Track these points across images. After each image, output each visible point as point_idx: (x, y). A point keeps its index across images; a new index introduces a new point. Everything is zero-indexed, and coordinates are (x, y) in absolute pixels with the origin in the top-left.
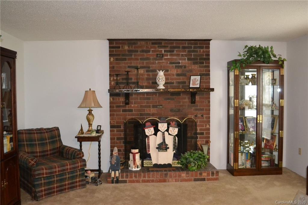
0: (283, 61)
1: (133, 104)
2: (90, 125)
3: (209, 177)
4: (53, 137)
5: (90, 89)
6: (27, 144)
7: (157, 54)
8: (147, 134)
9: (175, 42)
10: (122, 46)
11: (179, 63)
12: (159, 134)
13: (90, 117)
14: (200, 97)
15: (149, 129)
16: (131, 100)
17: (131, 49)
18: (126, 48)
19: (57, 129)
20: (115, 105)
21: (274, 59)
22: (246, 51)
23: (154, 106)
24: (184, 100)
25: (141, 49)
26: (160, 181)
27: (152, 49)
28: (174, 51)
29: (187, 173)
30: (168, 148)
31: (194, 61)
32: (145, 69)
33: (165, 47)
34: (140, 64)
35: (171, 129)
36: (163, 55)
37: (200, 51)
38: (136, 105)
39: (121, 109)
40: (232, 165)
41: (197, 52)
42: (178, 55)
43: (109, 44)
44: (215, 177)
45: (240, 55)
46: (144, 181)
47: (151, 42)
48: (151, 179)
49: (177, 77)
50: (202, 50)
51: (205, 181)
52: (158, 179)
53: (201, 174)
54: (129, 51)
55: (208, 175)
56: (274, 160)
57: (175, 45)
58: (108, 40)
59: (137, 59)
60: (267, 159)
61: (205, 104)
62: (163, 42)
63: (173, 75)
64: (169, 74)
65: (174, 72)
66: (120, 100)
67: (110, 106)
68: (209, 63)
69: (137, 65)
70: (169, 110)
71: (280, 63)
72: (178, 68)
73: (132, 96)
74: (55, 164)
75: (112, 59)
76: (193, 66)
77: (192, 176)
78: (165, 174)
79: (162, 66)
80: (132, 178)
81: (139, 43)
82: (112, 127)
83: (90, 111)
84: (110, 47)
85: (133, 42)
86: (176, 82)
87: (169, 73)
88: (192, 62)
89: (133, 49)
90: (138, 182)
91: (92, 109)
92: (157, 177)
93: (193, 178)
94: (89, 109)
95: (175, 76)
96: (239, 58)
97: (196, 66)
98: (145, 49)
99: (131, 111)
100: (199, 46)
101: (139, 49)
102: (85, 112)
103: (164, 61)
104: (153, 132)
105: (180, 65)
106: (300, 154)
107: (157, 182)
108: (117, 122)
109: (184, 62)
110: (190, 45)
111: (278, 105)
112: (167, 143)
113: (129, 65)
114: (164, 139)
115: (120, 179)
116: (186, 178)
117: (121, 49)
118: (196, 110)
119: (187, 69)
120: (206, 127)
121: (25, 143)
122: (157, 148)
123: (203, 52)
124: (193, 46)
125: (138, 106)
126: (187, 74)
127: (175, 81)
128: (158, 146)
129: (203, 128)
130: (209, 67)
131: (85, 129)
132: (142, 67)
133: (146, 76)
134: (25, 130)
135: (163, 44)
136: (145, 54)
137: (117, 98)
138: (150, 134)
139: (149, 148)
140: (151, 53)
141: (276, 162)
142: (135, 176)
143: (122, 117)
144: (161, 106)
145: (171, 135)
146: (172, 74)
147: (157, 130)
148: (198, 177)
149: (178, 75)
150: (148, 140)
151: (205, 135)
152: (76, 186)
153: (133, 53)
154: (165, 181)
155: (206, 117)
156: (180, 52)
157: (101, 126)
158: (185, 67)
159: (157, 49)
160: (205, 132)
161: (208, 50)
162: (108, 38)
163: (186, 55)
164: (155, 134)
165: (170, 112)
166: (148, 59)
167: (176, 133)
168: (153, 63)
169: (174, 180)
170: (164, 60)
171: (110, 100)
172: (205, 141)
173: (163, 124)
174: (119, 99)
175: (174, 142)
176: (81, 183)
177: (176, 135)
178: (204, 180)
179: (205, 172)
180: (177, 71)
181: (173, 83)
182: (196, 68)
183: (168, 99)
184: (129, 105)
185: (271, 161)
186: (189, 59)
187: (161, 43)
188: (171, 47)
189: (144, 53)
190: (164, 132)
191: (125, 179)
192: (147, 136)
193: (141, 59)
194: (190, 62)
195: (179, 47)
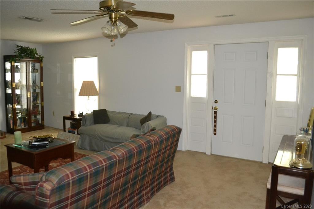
0: (42, 58)
21: (36, 56)
22: (18, 50)
40: (12, 128)
44: (3, 136)
45: (15, 52)
56: (38, 121)
60: (34, 121)
71: (40, 59)
96: (15, 54)
106: (54, 115)
111: (39, 85)
141: (40, 122)
185: (37, 121)
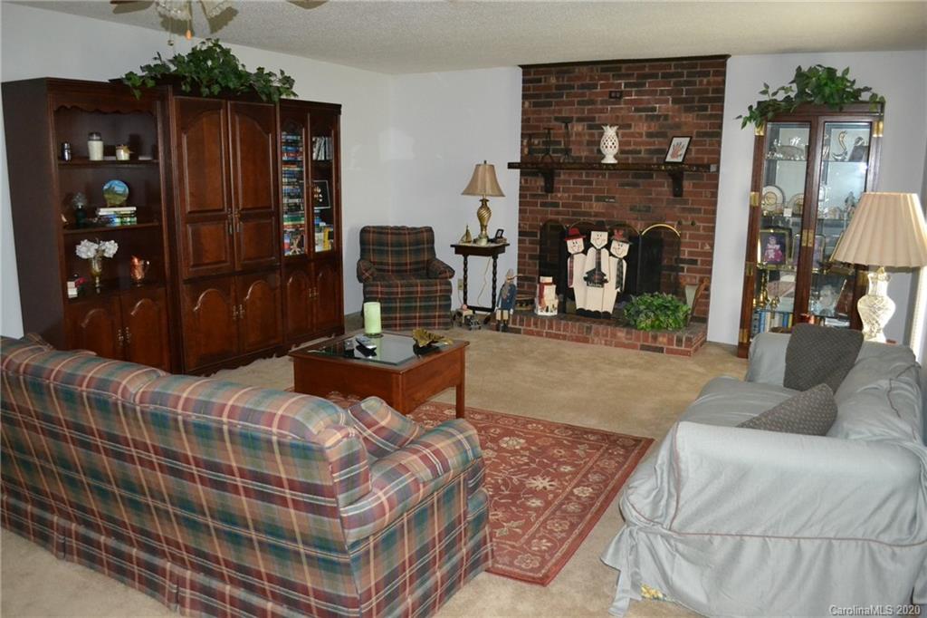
1: (559, 191)
2: (483, 227)
3: (671, 347)
4: (418, 243)
5: (485, 162)
6: (373, 250)
7: (611, 92)
8: (570, 250)
9: (647, 64)
10: (545, 78)
11: (654, 109)
12: (591, 251)
13: (484, 212)
14: (694, 184)
15: (574, 241)
16: (556, 186)
17: (561, 83)
18: (553, 80)
19: (429, 230)
20: (528, 193)
23: (599, 199)
24: (659, 189)
25: (579, 83)
26: (578, 340)
27: (602, 82)
28: (645, 84)
29: (627, 333)
30: (606, 281)
31: (686, 104)
32: (586, 123)
33: (628, 76)
34: (576, 113)
35: (615, 244)
36: (622, 94)
37: (701, 82)
38: (566, 195)
39: (539, 201)
41: (695, 84)
42: (653, 93)
43: (523, 75)
44: (683, 348)
46: (549, 335)
47: (599, 67)
48: (562, 333)
49: (647, 140)
50: (705, 80)
51: (662, 352)
52: (573, 334)
53: (655, 338)
54: (558, 87)
55: (670, 342)
57: (647, 70)
58: (521, 66)
59: (572, 103)
61: (703, 198)
62: (624, 66)
63: (640, 135)
64: (632, 133)
65: (643, 128)
66: (538, 184)
67: (520, 195)
68: (722, 109)
69: (572, 115)
70: (628, 208)
72: (652, 120)
73: (560, 176)
74: (399, 282)
75: (527, 104)
76: (683, 115)
77: (638, 339)
78: (587, 328)
79: (617, 117)
80: (530, 326)
81: (577, 70)
82: (521, 233)
83: (484, 202)
84: (524, 81)
85: (565, 68)
86: (646, 150)
87: (632, 130)
88: (682, 106)
89: (565, 83)
90: (539, 334)
91: (487, 198)
92: (572, 331)
93: (639, 344)
94: (482, 198)
95: (644, 138)
97: (691, 115)
98: (587, 81)
99: (556, 205)
100: (700, 72)
101: (577, 84)
102: (475, 202)
103: (622, 106)
104: (582, 248)
105: (656, 113)
107: (573, 340)
108: (531, 226)
109: (665, 107)
110: (679, 70)
112: (603, 271)
113: (556, 115)
114: (599, 264)
115: (510, 325)
116: (626, 342)
117: (543, 84)
118: (684, 210)
119: (670, 122)
120: (702, 248)
121: (371, 247)
122: (585, 279)
123: (709, 83)
124: (685, 72)
125: (569, 196)
126: (670, 133)
127: (643, 148)
128: (586, 276)
129: (696, 250)
130: (721, 117)
131: (474, 235)
132: (580, 120)
133: (587, 138)
134: (374, 227)
135: (623, 71)
136: (587, 92)
137: (533, 178)
138: (576, 251)
139: (572, 278)
140: (599, 90)
142: (535, 324)
143: (539, 217)
144: (613, 198)
145: (614, 256)
146: (638, 133)
147: (588, 245)
148: (650, 342)
149: (650, 135)
150: (572, 262)
151: (699, 266)
152: (434, 324)
153: (565, 91)
154: (586, 341)
155: (704, 228)
156: (658, 85)
157: (503, 231)
158: (666, 117)
159: (611, 81)
160: (699, 259)
161: (720, 79)
162: (521, 64)
163: (670, 93)
164: (585, 252)
165: (629, 212)
166: (592, 102)
167: (625, 254)
168: (602, 111)
169: (603, 342)
170: (625, 104)
171: (521, 183)
172: (698, 279)
173: (600, 233)
174: (536, 182)
175: (618, 270)
176: (442, 320)
177: (625, 258)
178: (660, 350)
179: (664, 336)
180: (649, 127)
181: (639, 152)
182: (690, 119)
183: (628, 185)
184: (554, 194)
186: (674, 101)
187: (620, 69)
188: (639, 76)
189: (585, 91)
190: (600, 250)
191: (517, 327)
192: (570, 255)
193: (579, 103)
194: (677, 106)
195: (654, 76)
